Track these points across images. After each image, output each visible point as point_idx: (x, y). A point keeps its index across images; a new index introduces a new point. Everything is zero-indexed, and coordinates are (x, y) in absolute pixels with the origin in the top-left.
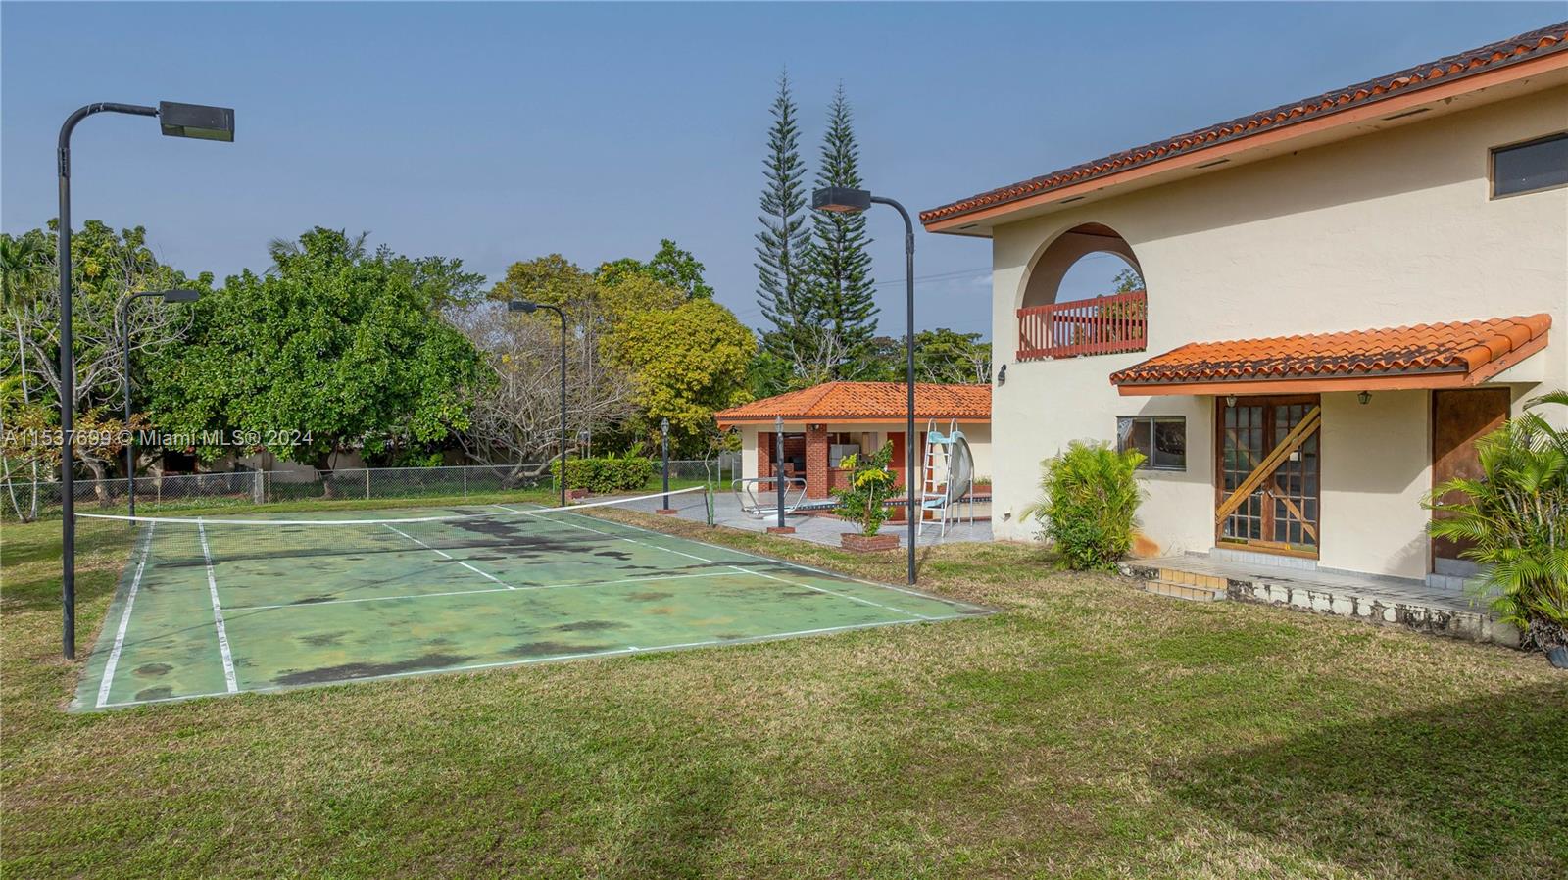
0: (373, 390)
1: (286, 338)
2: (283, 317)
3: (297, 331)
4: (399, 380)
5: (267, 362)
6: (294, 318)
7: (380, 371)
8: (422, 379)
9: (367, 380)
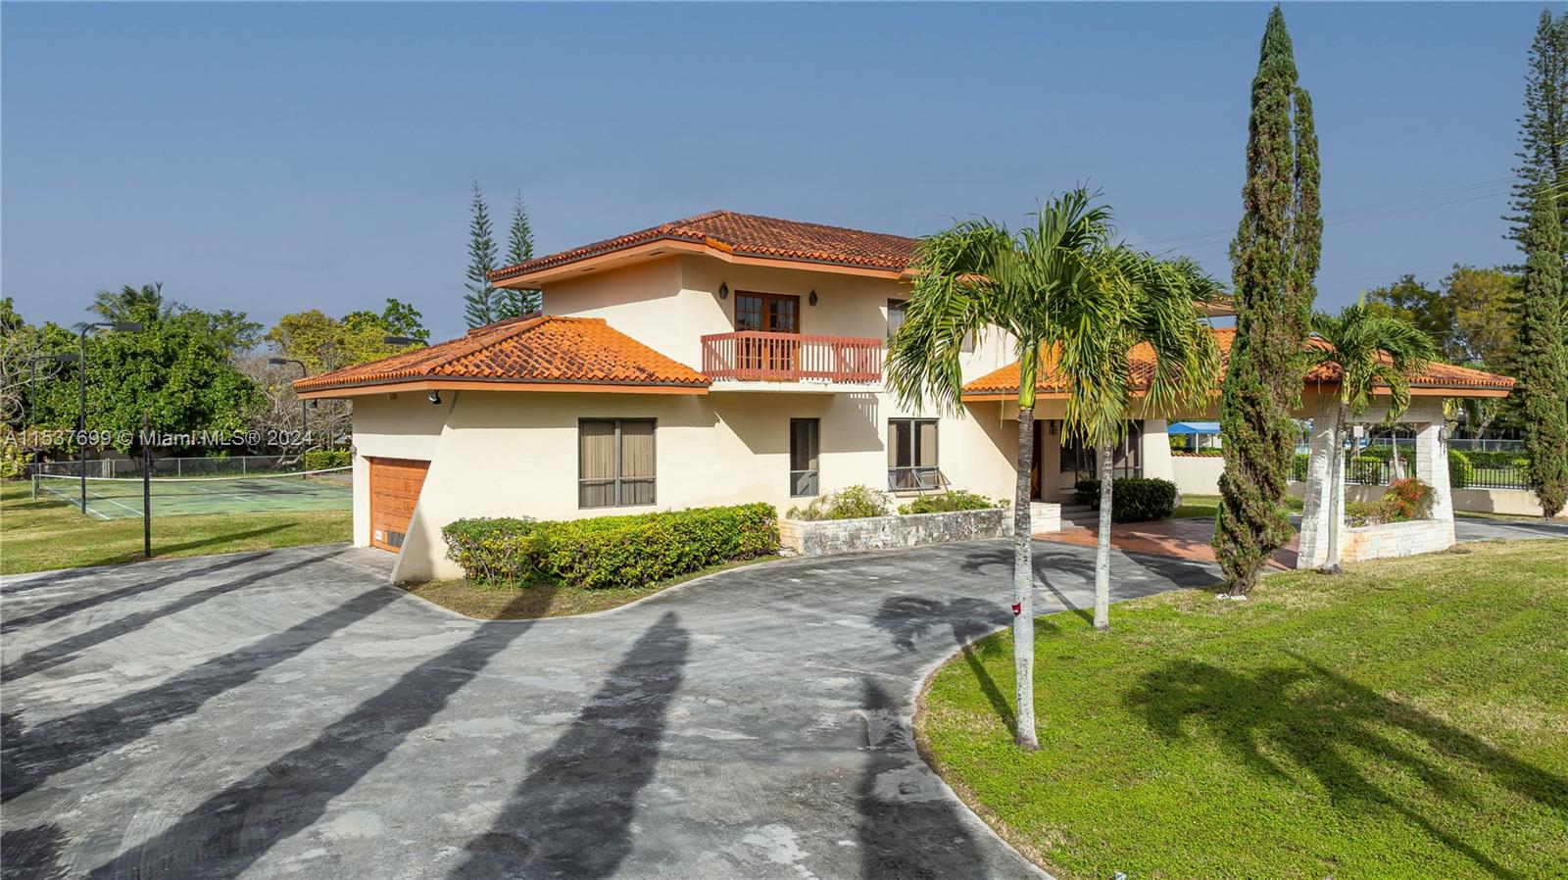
0: (182, 411)
1: (125, 378)
2: (124, 364)
3: (131, 373)
4: (200, 403)
5: (112, 393)
6: (130, 364)
7: (187, 398)
8: (215, 402)
9: (179, 403)
